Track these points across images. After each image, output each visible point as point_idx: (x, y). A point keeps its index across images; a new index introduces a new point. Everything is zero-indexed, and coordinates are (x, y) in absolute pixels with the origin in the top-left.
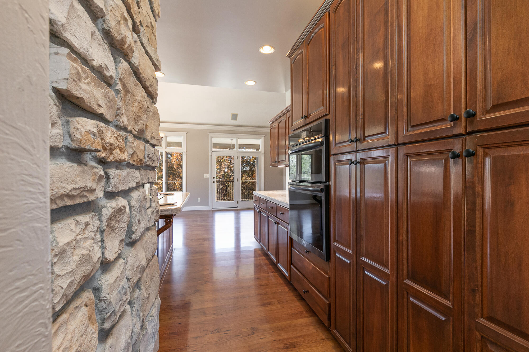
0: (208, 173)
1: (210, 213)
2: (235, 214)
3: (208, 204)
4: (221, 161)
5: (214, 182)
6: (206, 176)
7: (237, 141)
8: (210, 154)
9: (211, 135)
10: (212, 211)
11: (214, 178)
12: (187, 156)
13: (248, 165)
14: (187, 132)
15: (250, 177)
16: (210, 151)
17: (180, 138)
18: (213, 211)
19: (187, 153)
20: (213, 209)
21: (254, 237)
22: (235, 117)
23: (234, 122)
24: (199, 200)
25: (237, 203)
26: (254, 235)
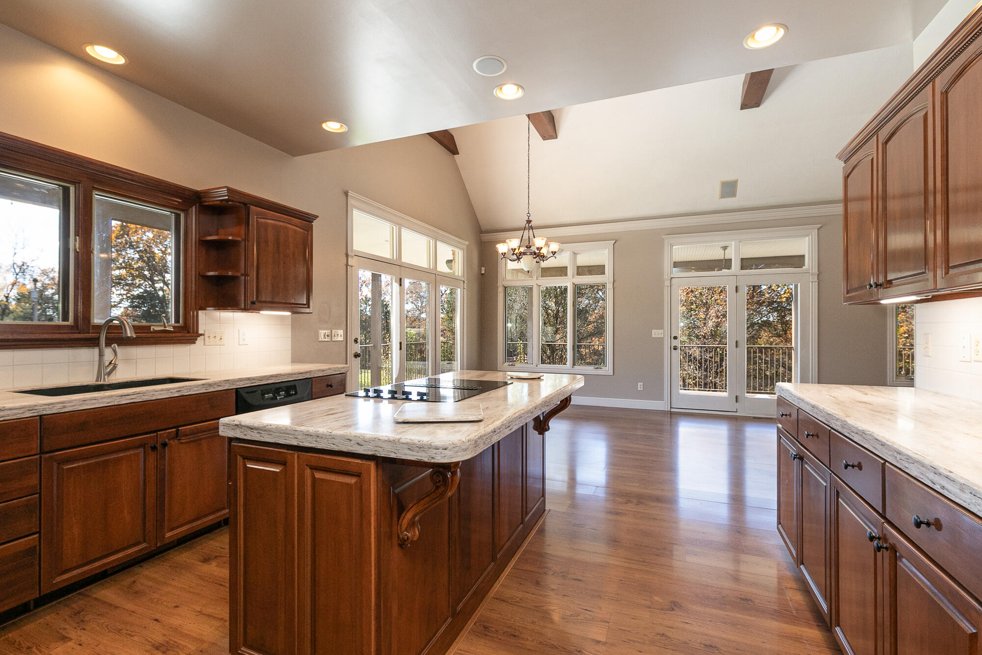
0: (661, 327)
1: (667, 419)
2: (730, 430)
3: (661, 398)
4: (707, 302)
5: (675, 348)
6: (656, 333)
7: (737, 250)
8: (667, 283)
9: (668, 240)
10: (671, 413)
11: (675, 338)
12: (615, 289)
13: (775, 309)
14: (616, 240)
15: (779, 336)
16: (666, 276)
17: (601, 255)
18: (674, 415)
19: (615, 283)
20: (673, 410)
21: (778, 528)
22: (729, 189)
23: (729, 203)
24: (640, 386)
25: (737, 401)
26: (779, 523)
